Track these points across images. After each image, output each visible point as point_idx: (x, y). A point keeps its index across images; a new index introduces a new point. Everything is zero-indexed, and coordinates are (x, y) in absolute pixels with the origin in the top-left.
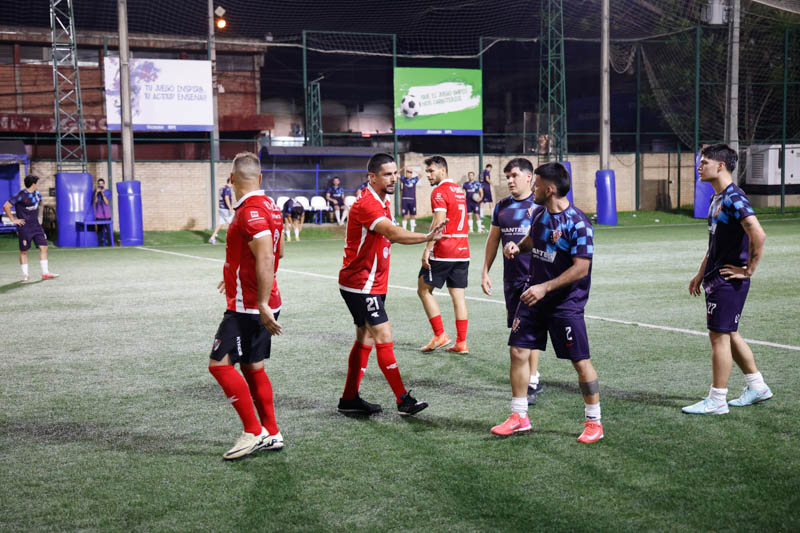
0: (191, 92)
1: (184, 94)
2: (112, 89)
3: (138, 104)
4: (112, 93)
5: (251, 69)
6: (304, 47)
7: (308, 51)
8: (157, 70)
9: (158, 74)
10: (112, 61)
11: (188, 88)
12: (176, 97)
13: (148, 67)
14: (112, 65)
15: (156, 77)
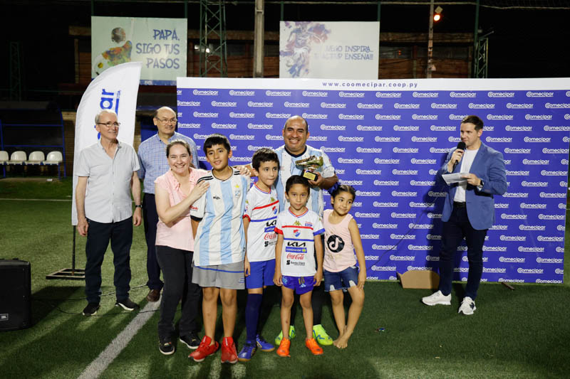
0: (359, 51)
1: (351, 53)
2: (285, 51)
3: (308, 63)
4: (286, 54)
5: (465, 56)
6: (477, 4)
7: (480, 7)
8: (327, 32)
9: (328, 35)
10: (287, 25)
11: (356, 48)
12: (344, 55)
13: (319, 30)
14: (287, 28)
15: (326, 38)
